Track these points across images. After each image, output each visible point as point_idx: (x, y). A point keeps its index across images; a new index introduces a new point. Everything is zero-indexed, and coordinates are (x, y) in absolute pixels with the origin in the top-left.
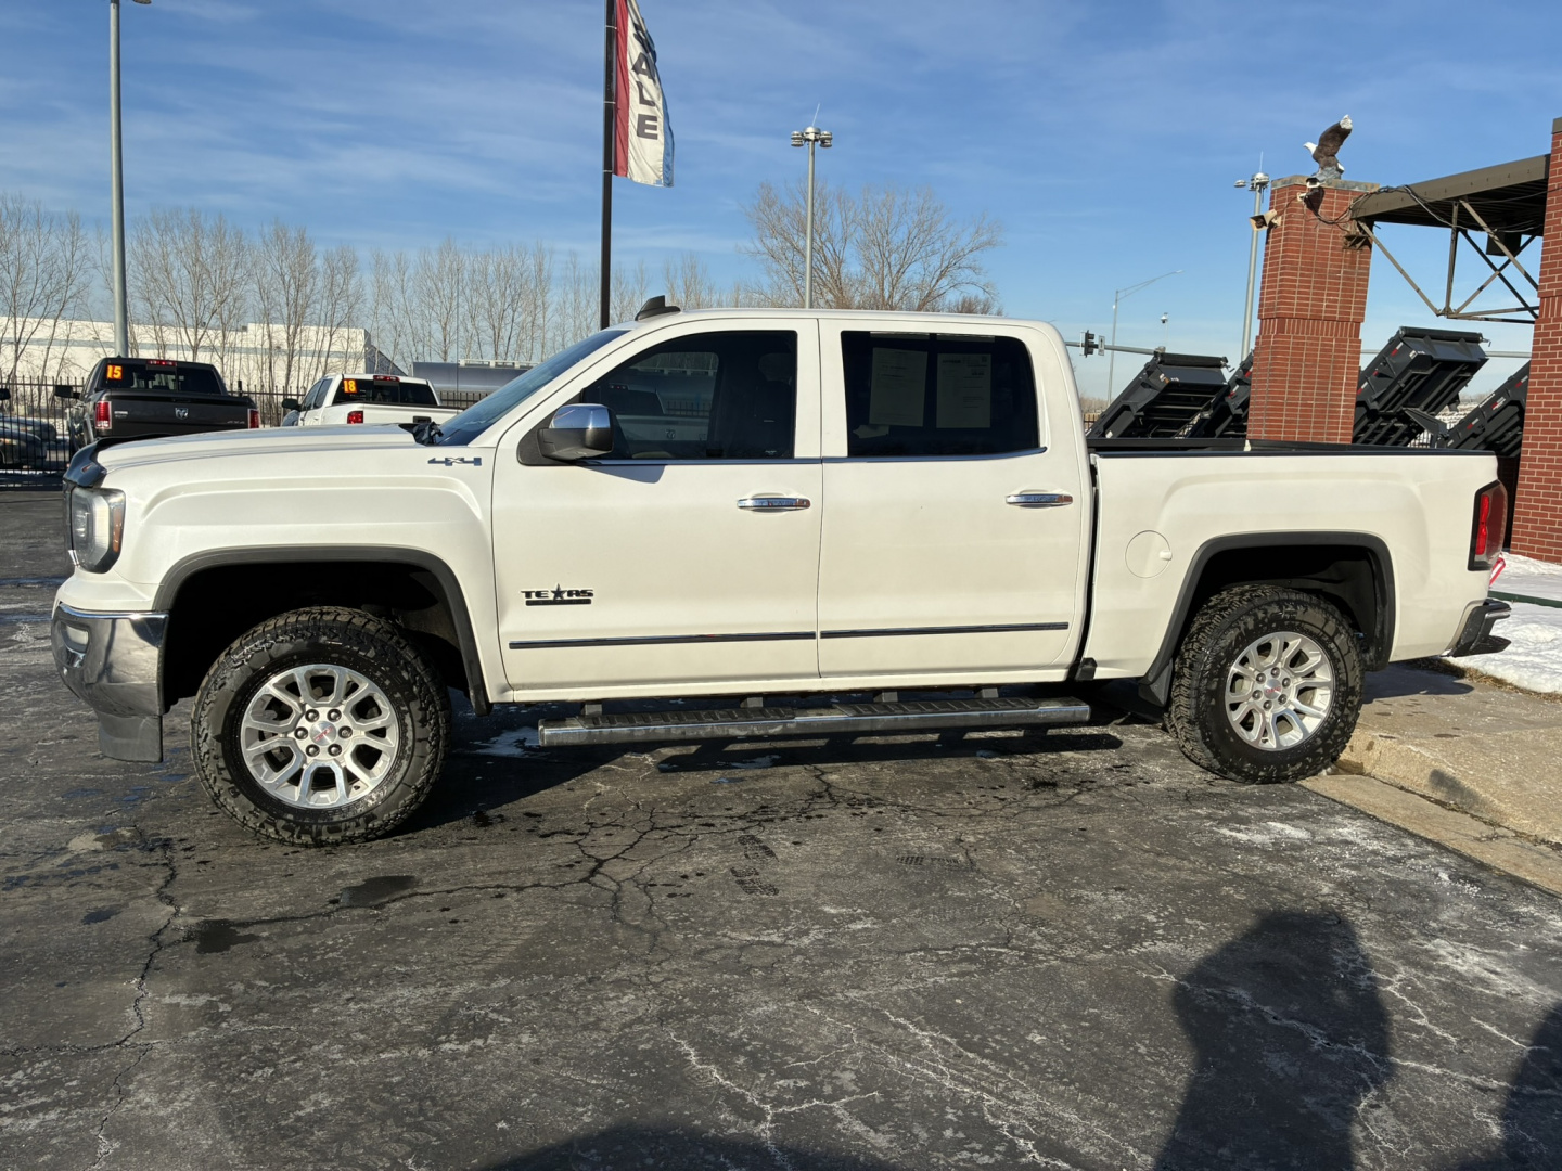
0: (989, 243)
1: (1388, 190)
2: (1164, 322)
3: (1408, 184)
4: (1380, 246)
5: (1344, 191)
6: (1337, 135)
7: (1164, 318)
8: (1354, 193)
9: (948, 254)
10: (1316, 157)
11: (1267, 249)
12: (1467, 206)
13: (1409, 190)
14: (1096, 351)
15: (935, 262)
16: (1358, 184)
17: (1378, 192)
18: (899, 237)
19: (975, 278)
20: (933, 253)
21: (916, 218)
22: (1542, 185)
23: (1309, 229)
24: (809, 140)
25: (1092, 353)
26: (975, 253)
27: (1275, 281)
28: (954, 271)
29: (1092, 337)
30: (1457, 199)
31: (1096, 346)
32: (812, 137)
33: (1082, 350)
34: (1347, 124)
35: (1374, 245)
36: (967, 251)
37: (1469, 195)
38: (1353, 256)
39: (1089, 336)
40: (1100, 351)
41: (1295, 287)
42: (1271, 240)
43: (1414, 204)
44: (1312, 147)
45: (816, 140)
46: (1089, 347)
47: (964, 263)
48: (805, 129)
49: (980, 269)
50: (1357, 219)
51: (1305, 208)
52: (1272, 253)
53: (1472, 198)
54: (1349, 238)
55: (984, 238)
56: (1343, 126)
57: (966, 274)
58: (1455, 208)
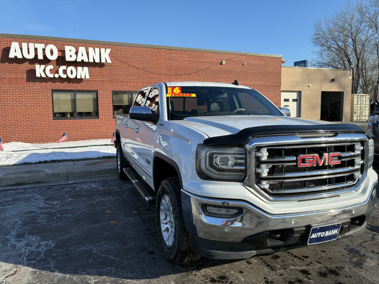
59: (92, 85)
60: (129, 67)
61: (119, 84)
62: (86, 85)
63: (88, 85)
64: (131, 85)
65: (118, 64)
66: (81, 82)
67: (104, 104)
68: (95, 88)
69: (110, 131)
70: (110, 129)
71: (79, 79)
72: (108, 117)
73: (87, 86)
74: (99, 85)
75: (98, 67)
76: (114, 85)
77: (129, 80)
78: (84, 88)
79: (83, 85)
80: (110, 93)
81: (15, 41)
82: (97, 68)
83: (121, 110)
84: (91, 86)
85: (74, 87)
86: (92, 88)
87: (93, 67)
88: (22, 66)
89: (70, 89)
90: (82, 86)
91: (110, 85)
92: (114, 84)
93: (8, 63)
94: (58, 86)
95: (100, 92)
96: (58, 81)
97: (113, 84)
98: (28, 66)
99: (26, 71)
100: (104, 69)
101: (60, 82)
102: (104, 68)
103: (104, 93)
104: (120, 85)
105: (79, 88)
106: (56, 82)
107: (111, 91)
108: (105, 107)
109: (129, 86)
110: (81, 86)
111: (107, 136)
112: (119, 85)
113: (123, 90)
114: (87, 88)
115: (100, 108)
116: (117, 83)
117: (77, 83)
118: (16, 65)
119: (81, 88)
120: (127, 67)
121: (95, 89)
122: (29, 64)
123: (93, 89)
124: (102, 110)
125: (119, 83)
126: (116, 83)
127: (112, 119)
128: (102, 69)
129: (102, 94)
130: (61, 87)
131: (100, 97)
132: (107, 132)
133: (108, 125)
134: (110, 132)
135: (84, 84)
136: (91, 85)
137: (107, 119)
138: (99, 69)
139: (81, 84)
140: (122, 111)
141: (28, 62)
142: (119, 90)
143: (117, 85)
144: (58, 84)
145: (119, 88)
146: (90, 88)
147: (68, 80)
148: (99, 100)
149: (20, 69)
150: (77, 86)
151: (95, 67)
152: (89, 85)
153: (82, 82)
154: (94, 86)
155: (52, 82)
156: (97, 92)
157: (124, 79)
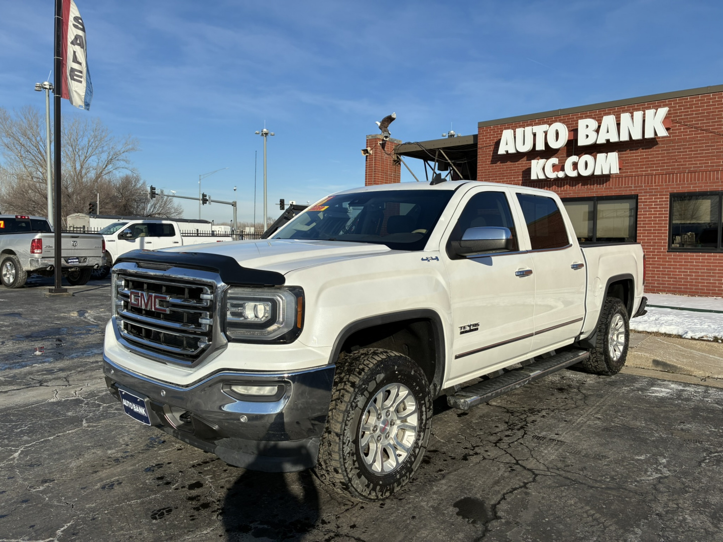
0: (133, 149)
1: (409, 143)
2: (235, 190)
3: (418, 141)
4: (404, 163)
5: (392, 142)
6: (390, 119)
7: (235, 188)
8: (395, 143)
9: (112, 153)
10: (380, 128)
11: (366, 163)
12: (442, 151)
13: (418, 144)
14: (207, 202)
15: (104, 157)
16: (396, 140)
17: (405, 144)
18: (84, 142)
19: (127, 166)
20: (103, 152)
21: (93, 134)
22: (475, 145)
23: (382, 156)
24: (46, 88)
25: (206, 203)
26: (125, 153)
27: (372, 176)
28: (114, 161)
29: (206, 196)
30: (438, 149)
31: (207, 200)
32: (48, 87)
33: (201, 202)
34: (394, 116)
35: (402, 163)
36: (121, 152)
37: (443, 148)
38: (395, 168)
39: (204, 196)
40: (209, 202)
41: (379, 179)
42: (368, 160)
43: (421, 149)
44: (379, 124)
45: (50, 89)
46: (205, 201)
47: (120, 157)
48: (43, 83)
49: (129, 161)
50: (397, 154)
51: (381, 148)
52: (369, 165)
53: (444, 149)
54: (394, 161)
55: (130, 146)
56: (393, 117)
57: (122, 164)
58: (437, 152)
59: (628, 184)
60: (714, 139)
61: (688, 178)
62: (616, 185)
63: (619, 185)
64: (717, 179)
65: (689, 135)
66: (606, 182)
67: (650, 221)
68: (633, 190)
69: (658, 277)
70: (659, 274)
71: (598, 176)
72: (657, 249)
73: (617, 188)
74: (641, 183)
75: (643, 149)
76: (676, 181)
77: (713, 166)
78: (612, 191)
79: (609, 186)
80: (666, 198)
81: (519, 126)
82: (640, 150)
83: (689, 234)
84: (624, 188)
85: (593, 192)
86: (626, 190)
87: (633, 150)
88: (518, 164)
89: (586, 195)
90: (608, 188)
91: (666, 182)
92: (677, 179)
93: (501, 163)
94: (567, 191)
95: (642, 198)
96: (567, 184)
97: (673, 178)
98: (525, 163)
99: (523, 172)
100: (656, 151)
101: (570, 186)
102: (655, 148)
103: (652, 199)
104: (691, 181)
105: (601, 192)
106: (564, 186)
107: (667, 195)
108: (652, 227)
109: (714, 179)
110: (605, 189)
111: (652, 286)
112: (687, 181)
113: (697, 190)
114: (617, 191)
115: (640, 230)
116: (684, 175)
117: (600, 184)
118: (510, 165)
119: (605, 192)
120: (711, 139)
121: (633, 193)
122: (527, 160)
123: (628, 193)
124: (645, 233)
125: (688, 176)
126: (680, 177)
127: (665, 252)
128: (651, 152)
129: (646, 202)
130: (571, 193)
131: (643, 208)
132: (652, 280)
133: (655, 264)
134: (659, 280)
135: (612, 185)
136: (625, 185)
137: (655, 252)
138: (645, 152)
139: (606, 186)
140: (692, 236)
141: (526, 157)
142: (686, 190)
143: (684, 181)
144: (567, 188)
145: (687, 187)
146: (623, 191)
147: (580, 179)
148: (640, 215)
149: (515, 170)
150: (598, 189)
151: (635, 150)
152: (622, 185)
153: (609, 180)
154: (632, 187)
155: (558, 187)
156: (635, 197)
157: (702, 167)
